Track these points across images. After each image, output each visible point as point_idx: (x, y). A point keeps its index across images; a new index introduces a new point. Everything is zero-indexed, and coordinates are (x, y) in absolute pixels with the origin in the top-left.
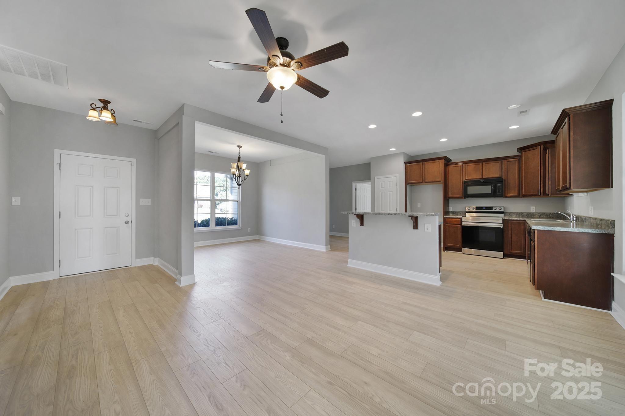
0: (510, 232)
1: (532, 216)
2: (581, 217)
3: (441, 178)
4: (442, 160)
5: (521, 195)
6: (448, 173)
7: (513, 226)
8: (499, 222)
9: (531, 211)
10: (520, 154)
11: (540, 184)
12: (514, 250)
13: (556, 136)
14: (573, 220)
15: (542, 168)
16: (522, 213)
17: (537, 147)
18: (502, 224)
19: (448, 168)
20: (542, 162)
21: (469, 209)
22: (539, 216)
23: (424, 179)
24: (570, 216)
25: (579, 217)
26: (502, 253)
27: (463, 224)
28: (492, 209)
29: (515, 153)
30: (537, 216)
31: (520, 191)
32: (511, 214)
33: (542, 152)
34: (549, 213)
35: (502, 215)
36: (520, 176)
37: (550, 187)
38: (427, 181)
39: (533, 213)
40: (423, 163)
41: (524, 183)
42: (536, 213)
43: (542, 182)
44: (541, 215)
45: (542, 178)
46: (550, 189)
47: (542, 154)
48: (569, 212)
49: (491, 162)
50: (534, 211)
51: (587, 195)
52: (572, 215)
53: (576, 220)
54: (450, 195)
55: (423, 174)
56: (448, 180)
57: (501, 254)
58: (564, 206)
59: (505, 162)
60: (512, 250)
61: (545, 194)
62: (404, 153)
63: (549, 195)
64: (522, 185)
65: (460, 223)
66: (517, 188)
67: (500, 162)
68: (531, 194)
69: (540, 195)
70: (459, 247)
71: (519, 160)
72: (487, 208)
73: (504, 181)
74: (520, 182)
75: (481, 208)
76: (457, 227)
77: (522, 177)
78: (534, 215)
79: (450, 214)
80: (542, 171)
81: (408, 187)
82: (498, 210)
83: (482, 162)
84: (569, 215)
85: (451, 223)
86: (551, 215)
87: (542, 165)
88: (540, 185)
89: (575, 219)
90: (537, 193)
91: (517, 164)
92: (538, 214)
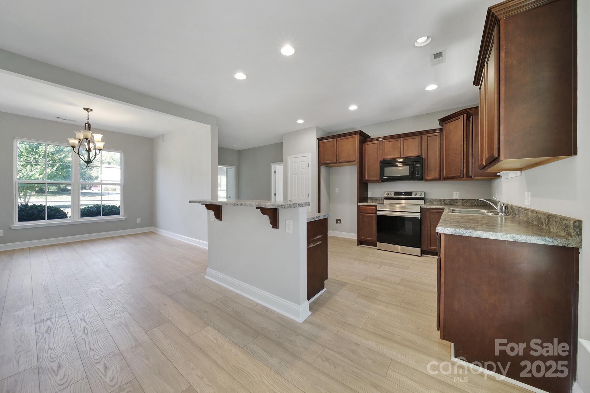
0: (429, 223)
1: (455, 204)
2: (512, 207)
3: (355, 156)
4: (356, 135)
5: (443, 178)
6: (365, 152)
7: (432, 216)
8: (416, 211)
9: (454, 197)
10: (442, 127)
11: (462, 163)
12: (433, 247)
13: (479, 87)
14: (502, 211)
15: (465, 142)
16: (444, 200)
17: (461, 116)
18: (420, 213)
19: (365, 145)
20: (465, 136)
21: (387, 195)
22: (463, 204)
23: (337, 158)
24: (496, 205)
25: (509, 207)
26: (420, 249)
27: (379, 213)
28: (412, 195)
29: (437, 125)
30: (460, 203)
31: (442, 173)
32: (432, 201)
33: (465, 123)
34: (473, 200)
35: (422, 202)
36: (442, 154)
37: (474, 165)
38: (341, 161)
39: (456, 200)
40: (337, 139)
41: (446, 163)
42: (459, 199)
43: (465, 161)
44: (464, 203)
45: (465, 156)
46: (474, 169)
47: (465, 125)
48: (496, 199)
49: (410, 138)
50: (457, 197)
51: (521, 175)
52: (499, 204)
53: (505, 211)
54: (367, 178)
55: (337, 152)
56: (365, 160)
57: (418, 251)
58: (490, 191)
59: (425, 137)
60: (430, 247)
61: (468, 176)
62: (317, 127)
63: (472, 176)
64: (443, 164)
65: (374, 212)
66: (438, 169)
67: (419, 137)
68: (453, 176)
69: (462, 177)
70: (373, 241)
71: (440, 135)
72: (406, 194)
73: (423, 160)
74: (442, 161)
75: (401, 194)
76: (372, 217)
77: (443, 155)
78: (457, 202)
79: (369, 201)
80: (465, 146)
81: (323, 169)
82: (418, 196)
83: (401, 138)
84: (496, 203)
85: (365, 212)
86: (475, 203)
87: (465, 139)
88: (462, 165)
89: (503, 209)
90: (459, 175)
91: (438, 140)
92: (461, 201)
